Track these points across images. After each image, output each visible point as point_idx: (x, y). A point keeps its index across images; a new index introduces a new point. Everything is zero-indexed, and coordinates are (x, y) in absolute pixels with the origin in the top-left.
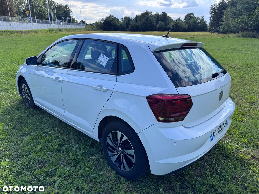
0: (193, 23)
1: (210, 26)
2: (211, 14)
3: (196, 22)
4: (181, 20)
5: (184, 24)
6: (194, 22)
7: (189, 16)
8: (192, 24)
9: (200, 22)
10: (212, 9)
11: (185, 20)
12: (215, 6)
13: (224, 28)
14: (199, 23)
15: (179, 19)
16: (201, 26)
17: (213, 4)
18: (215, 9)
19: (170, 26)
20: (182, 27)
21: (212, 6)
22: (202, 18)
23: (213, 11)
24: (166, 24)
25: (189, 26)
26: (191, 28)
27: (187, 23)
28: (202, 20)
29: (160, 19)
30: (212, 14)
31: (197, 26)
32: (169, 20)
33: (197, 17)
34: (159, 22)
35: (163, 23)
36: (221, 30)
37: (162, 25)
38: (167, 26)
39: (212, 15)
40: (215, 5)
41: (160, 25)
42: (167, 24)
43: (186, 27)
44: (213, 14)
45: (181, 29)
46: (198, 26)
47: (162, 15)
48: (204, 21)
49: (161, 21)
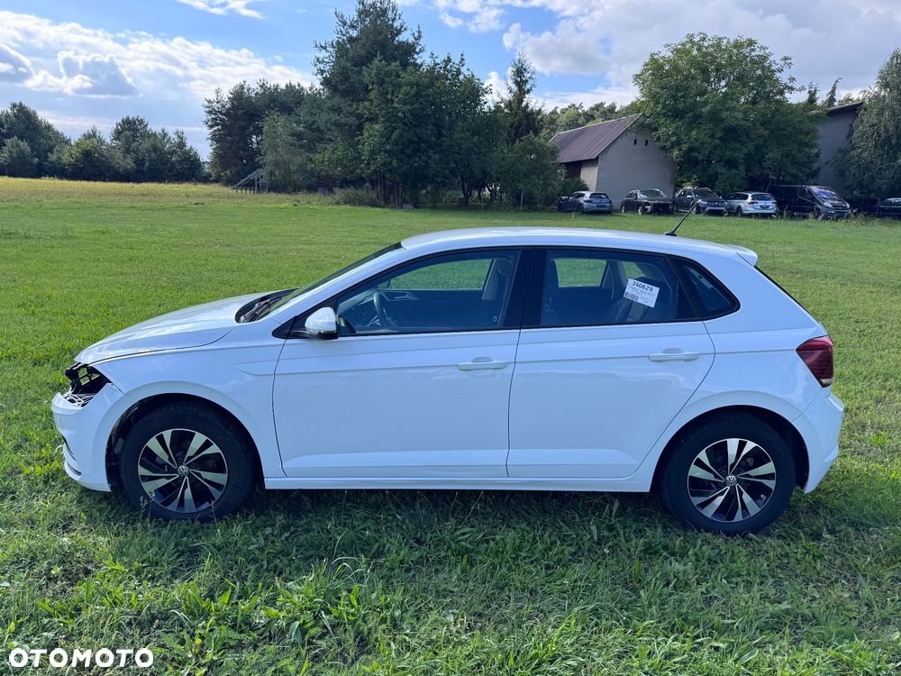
0: (153, 155)
1: (213, 164)
2: (211, 127)
3: (160, 151)
4: (101, 142)
5: (119, 154)
6: (155, 149)
7: (130, 130)
8: (150, 156)
9: (174, 151)
10: (210, 112)
11: (116, 139)
12: (219, 105)
13: (272, 174)
14: (173, 153)
15: (91, 136)
16: (180, 162)
17: (213, 97)
18: (222, 114)
19: (59, 158)
20: (113, 164)
21: (209, 102)
22: (179, 136)
23: (216, 119)
24: (43, 152)
25: (139, 162)
26: (146, 169)
27: (127, 151)
28: (181, 144)
29: (9, 129)
30: (216, 128)
31: (169, 165)
32: (50, 138)
33: (161, 132)
34: (9, 141)
35: (24, 145)
36: (265, 180)
37: (22, 152)
38: (47, 157)
39: (215, 131)
40: (218, 102)
41: (15, 155)
42: (46, 152)
43: (129, 167)
44: (219, 130)
45: (109, 171)
46: (173, 164)
47: (15, 115)
48: (188, 148)
49: (15, 137)
